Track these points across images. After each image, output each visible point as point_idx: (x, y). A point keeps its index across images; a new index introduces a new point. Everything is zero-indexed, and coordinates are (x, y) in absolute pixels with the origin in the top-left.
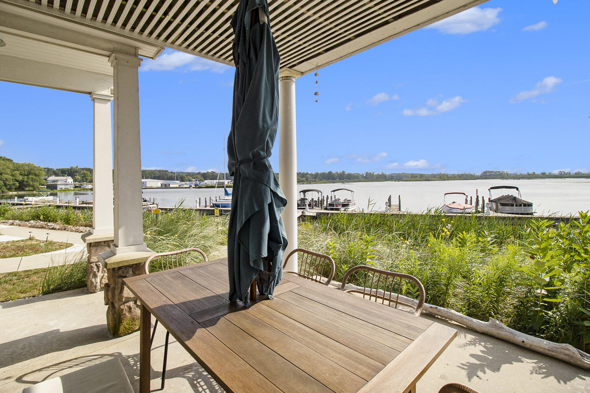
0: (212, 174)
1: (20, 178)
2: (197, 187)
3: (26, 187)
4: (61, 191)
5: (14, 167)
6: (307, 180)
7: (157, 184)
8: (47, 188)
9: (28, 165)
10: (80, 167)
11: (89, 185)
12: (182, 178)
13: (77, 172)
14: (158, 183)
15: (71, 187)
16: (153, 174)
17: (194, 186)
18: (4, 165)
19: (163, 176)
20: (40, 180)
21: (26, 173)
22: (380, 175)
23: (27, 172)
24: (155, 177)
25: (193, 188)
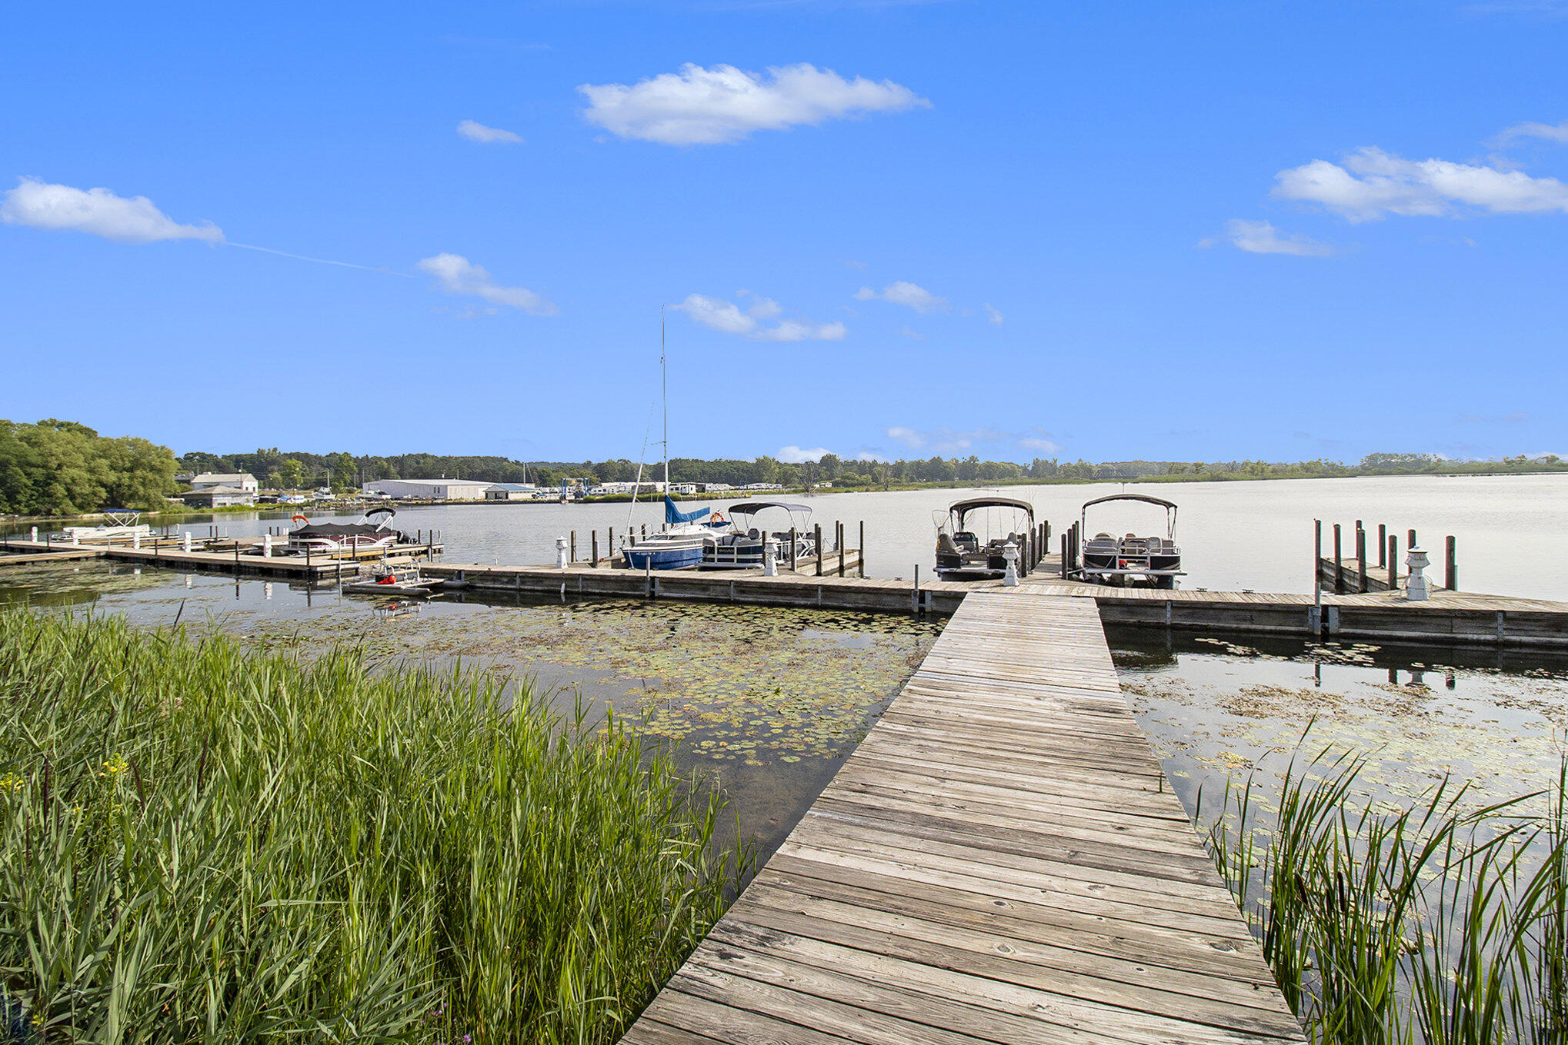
0: (620, 468)
1: (112, 477)
2: (580, 499)
3: (128, 501)
4: (221, 510)
5: (97, 449)
6: (875, 480)
7: (476, 491)
8: (187, 503)
9: (134, 444)
10: (282, 450)
11: (297, 497)
12: (541, 476)
13: (274, 462)
14: (478, 490)
15: (248, 501)
16: (469, 467)
17: (573, 498)
18: (69, 443)
19: (494, 472)
20: (165, 481)
21: (128, 465)
22: (1075, 467)
23: (130, 461)
24: (474, 473)
25: (570, 501)
